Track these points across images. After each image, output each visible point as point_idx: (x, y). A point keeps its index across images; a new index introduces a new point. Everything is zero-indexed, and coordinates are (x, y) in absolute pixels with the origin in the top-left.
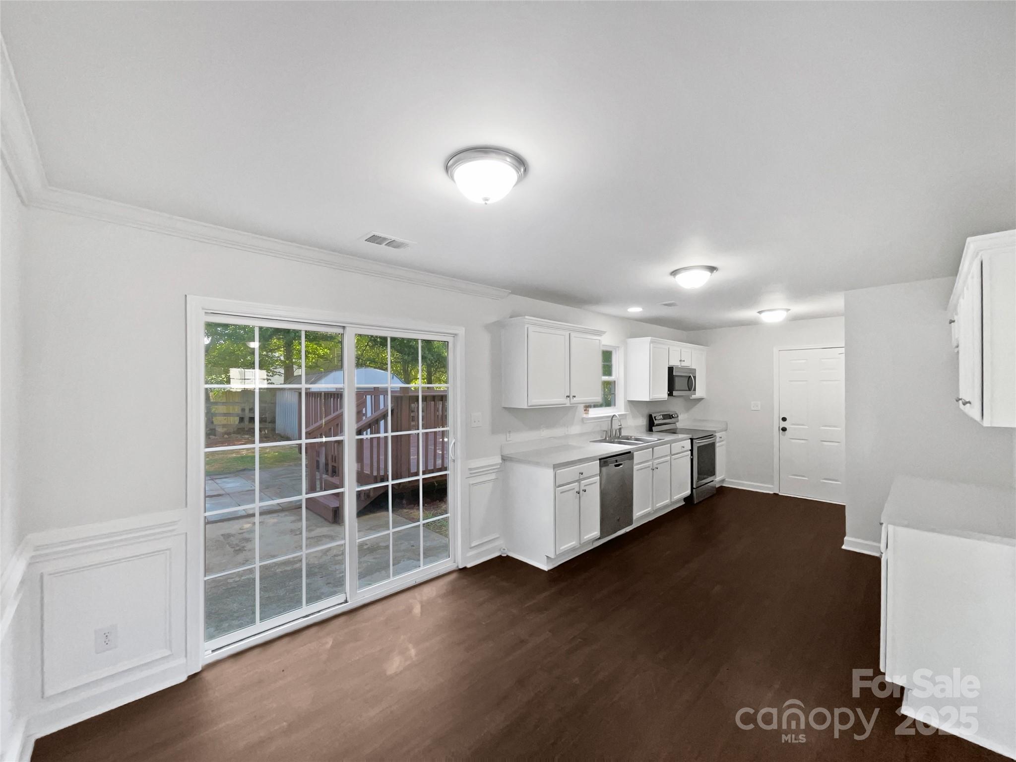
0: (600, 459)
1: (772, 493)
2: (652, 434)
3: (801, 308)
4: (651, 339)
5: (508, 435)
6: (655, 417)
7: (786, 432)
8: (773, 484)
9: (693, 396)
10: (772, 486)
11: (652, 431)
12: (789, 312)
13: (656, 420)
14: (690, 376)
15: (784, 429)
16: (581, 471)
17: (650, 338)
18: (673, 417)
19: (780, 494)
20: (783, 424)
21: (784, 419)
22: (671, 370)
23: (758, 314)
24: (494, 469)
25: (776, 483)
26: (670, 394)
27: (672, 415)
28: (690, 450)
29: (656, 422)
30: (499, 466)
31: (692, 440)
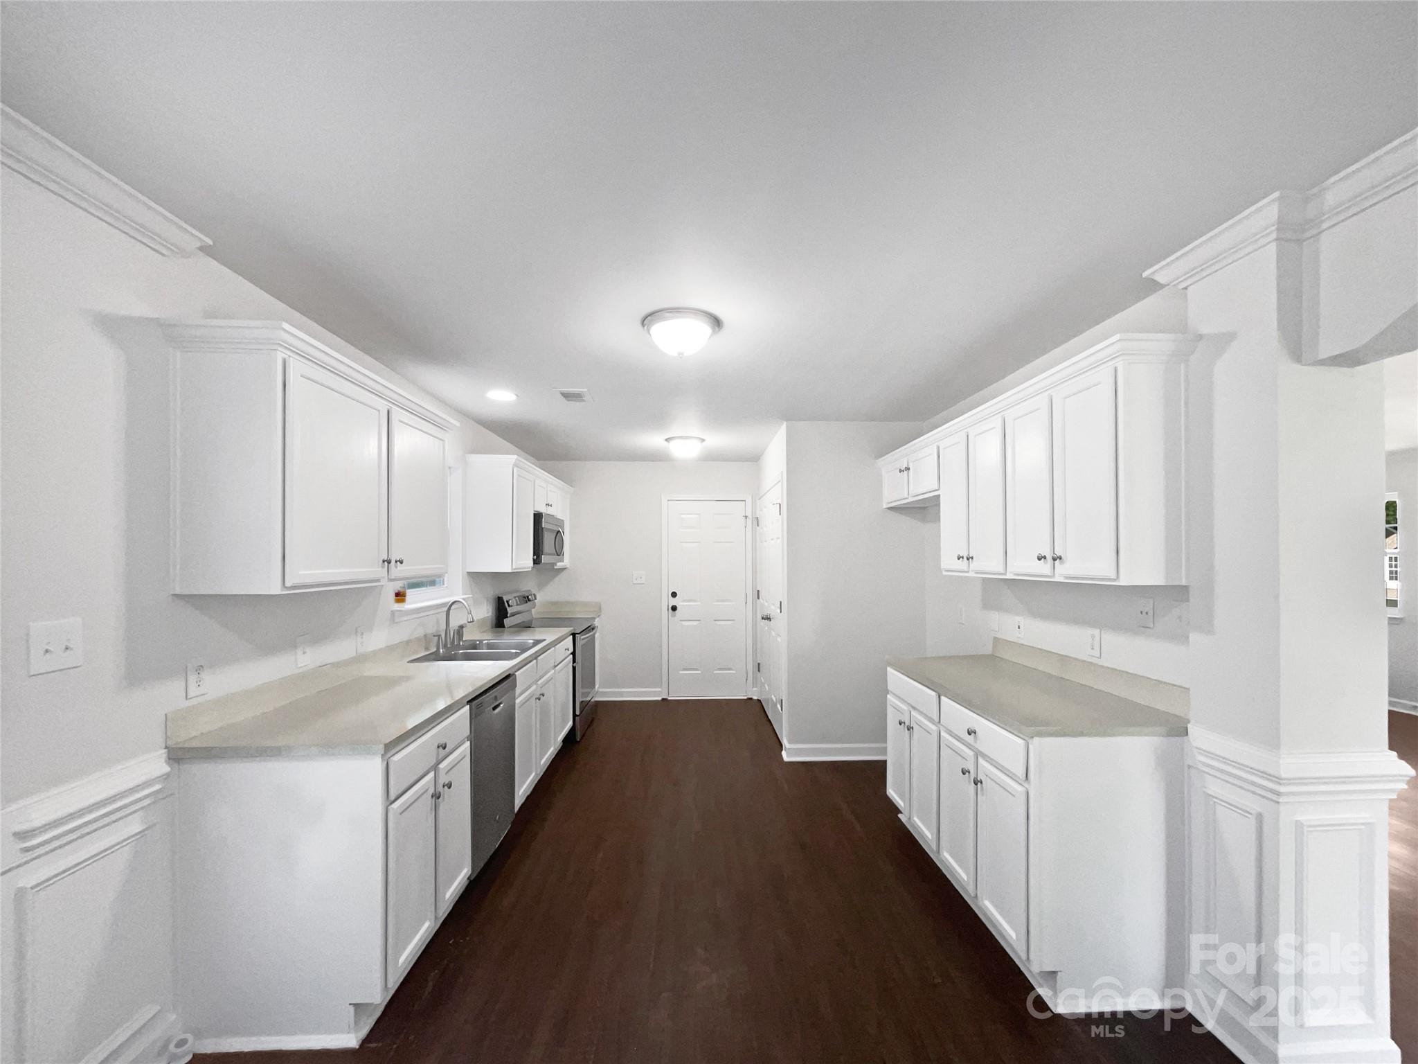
0: (469, 702)
1: (660, 699)
2: (503, 632)
3: (718, 440)
4: (517, 459)
5: (192, 678)
6: (508, 602)
7: (676, 612)
8: (661, 687)
9: (558, 564)
10: (659, 689)
11: (504, 627)
12: (704, 443)
13: (509, 606)
14: (559, 531)
15: (674, 608)
16: (442, 742)
17: (515, 456)
18: (529, 600)
19: (669, 698)
20: (673, 602)
21: (674, 595)
22: (538, 517)
23: (666, 443)
24: (140, 800)
25: (665, 685)
26: (537, 561)
27: (528, 597)
28: (572, 653)
29: (510, 610)
30: (157, 787)
31: (574, 635)
